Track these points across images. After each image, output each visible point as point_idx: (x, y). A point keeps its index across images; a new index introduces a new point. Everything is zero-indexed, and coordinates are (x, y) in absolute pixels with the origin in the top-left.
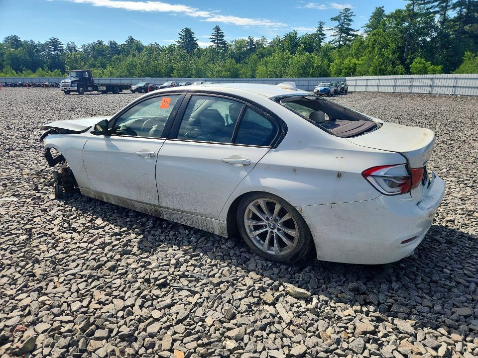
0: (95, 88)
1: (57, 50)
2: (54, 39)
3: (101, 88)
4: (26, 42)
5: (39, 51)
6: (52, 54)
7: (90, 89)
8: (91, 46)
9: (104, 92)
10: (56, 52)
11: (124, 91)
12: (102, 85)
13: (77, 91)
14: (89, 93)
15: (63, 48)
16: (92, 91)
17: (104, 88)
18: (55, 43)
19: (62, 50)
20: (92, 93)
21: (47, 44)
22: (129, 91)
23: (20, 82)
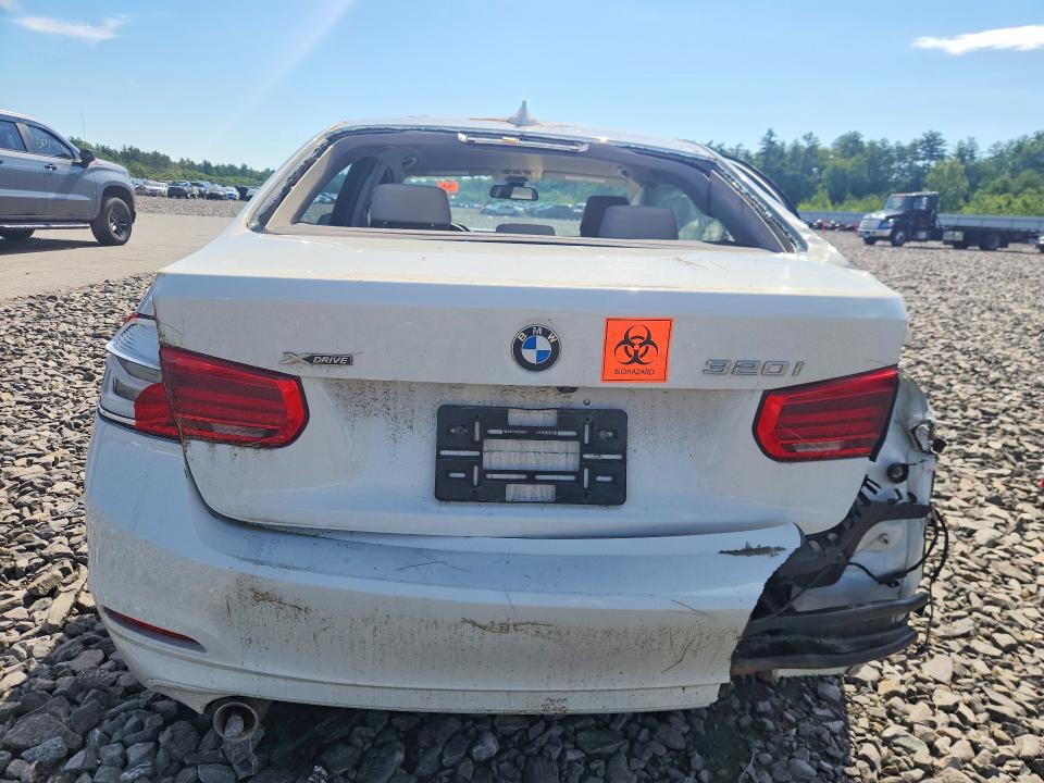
0: (936, 234)
1: (931, 157)
2: (933, 135)
3: (948, 235)
4: (872, 144)
5: (892, 161)
6: (918, 167)
7: (923, 235)
8: (1015, 145)
9: (959, 245)
10: (926, 162)
11: (1011, 246)
12: (956, 228)
13: (891, 238)
14: (917, 244)
15: (946, 153)
16: (925, 240)
17: (959, 236)
18: (931, 144)
19: (942, 157)
20: (923, 244)
21: (914, 146)
22: (1031, 248)
23: (819, 221)
